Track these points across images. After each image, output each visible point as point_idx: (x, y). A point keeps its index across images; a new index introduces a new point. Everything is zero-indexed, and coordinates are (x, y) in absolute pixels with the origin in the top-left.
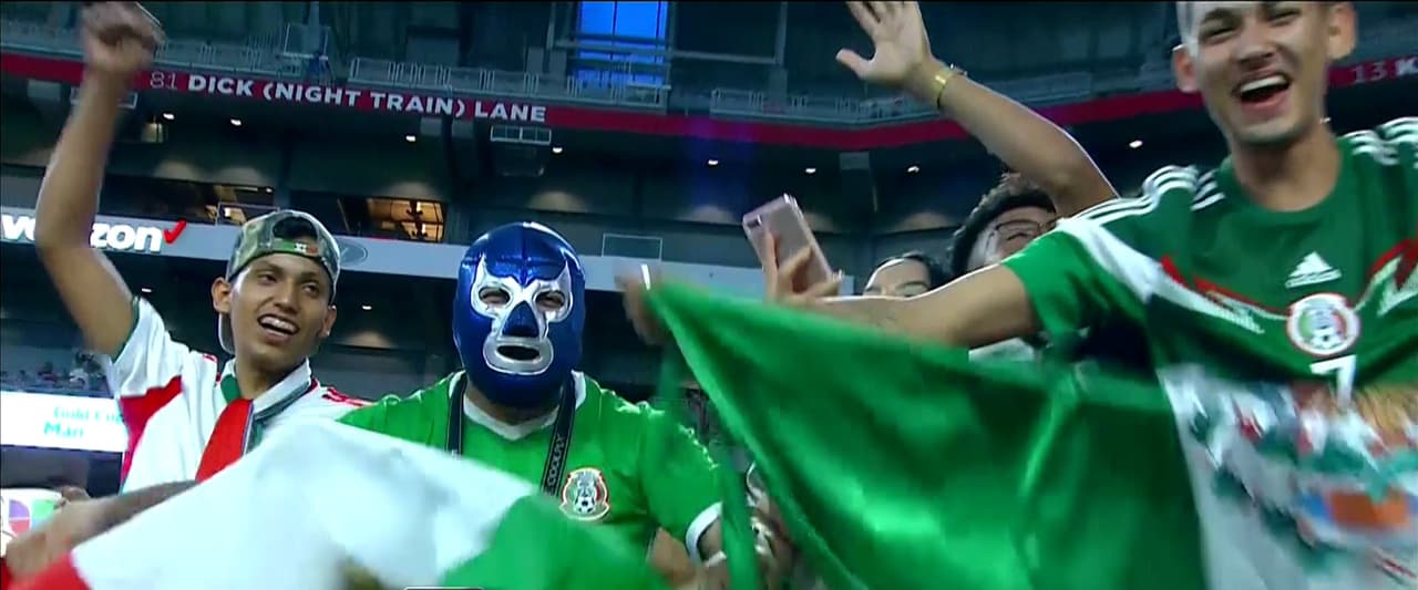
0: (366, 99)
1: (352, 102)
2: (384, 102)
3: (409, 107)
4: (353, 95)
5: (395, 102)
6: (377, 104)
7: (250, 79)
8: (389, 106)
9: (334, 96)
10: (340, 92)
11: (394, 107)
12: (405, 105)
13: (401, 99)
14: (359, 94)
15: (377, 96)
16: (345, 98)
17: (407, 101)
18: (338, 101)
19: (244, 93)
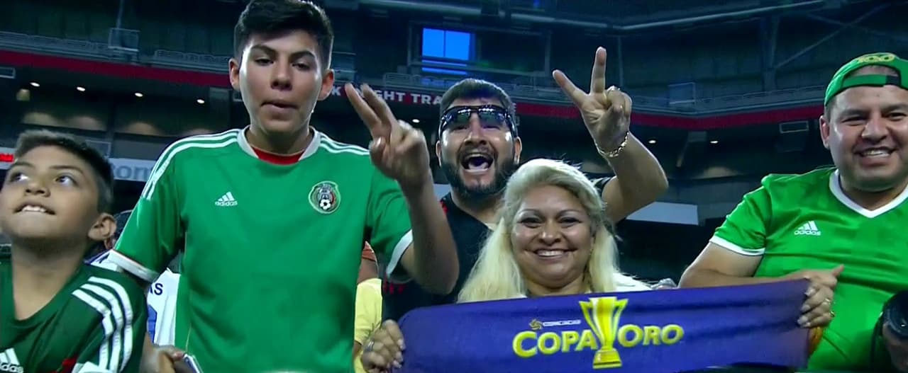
0: (408, 98)
1: (400, 99)
2: (419, 99)
3: (435, 103)
4: (401, 95)
5: (426, 99)
6: (415, 101)
7: (339, 86)
8: (423, 102)
9: (389, 96)
10: (392, 93)
11: (426, 102)
12: (431, 101)
13: (429, 98)
14: (404, 94)
15: (415, 96)
16: (397, 97)
17: (433, 99)
18: (392, 98)
19: (336, 94)
